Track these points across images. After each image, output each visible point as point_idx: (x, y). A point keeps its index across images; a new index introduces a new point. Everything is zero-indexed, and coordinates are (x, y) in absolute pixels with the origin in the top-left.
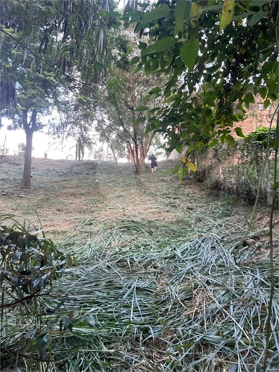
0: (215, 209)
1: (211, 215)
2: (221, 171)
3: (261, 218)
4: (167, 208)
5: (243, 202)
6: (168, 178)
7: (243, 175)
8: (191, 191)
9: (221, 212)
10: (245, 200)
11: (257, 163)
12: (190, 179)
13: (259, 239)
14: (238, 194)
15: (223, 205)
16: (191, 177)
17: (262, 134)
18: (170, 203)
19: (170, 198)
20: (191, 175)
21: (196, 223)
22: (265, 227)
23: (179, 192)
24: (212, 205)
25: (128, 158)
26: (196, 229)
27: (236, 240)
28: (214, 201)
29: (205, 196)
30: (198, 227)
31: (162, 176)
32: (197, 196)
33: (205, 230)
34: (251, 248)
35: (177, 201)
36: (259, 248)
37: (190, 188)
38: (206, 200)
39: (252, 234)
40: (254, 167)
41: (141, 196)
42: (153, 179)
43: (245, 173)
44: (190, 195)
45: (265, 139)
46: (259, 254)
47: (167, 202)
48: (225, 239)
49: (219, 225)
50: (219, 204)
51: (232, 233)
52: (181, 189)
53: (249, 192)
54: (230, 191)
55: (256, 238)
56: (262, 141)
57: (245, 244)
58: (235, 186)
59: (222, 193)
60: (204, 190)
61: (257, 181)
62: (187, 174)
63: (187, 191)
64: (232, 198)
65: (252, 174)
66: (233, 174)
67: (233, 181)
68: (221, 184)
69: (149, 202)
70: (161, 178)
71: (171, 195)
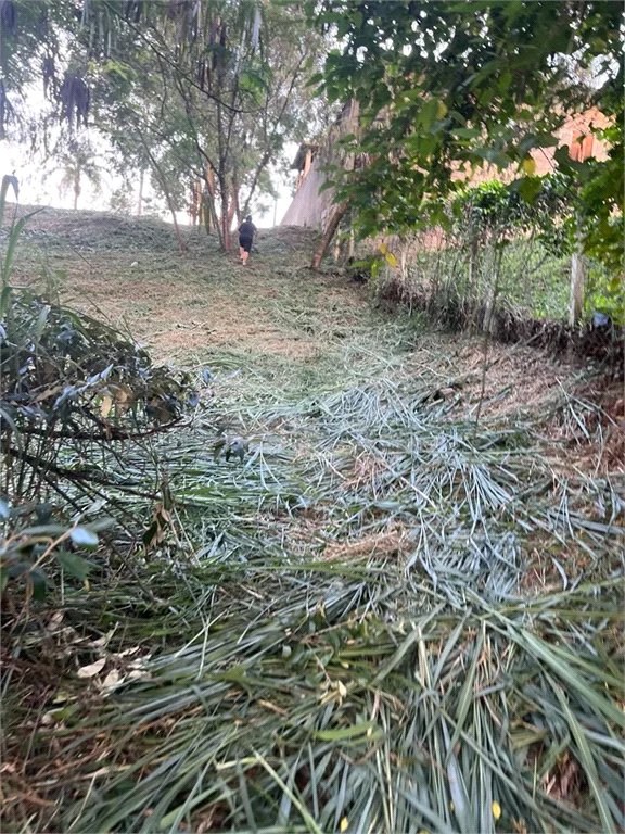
0: (388, 336)
1: (380, 347)
2: (403, 262)
3: (469, 355)
4: (295, 333)
5: (440, 326)
6: (292, 269)
7: (446, 273)
8: (340, 298)
9: (398, 344)
10: (444, 322)
11: (475, 251)
12: (337, 274)
13: (461, 388)
14: (433, 310)
15: (402, 331)
16: (341, 270)
17: (491, 194)
18: (300, 324)
19: (299, 312)
20: (340, 266)
21: (352, 361)
22: (475, 368)
23: (316, 301)
24: (382, 329)
25: (193, 212)
26: (352, 372)
27: (423, 390)
28: (386, 322)
29: (368, 311)
30: (356, 369)
31: (278, 263)
32: (352, 311)
33: (369, 374)
34: (446, 403)
35: (314, 318)
36: (460, 402)
37: (339, 292)
38: (369, 320)
39: (451, 380)
40: (468, 258)
41: (238, 304)
42: (259, 268)
43: (451, 269)
44: (339, 309)
45: (494, 205)
46: (459, 411)
47: (294, 321)
48: (405, 388)
49: (394, 366)
50: (396, 327)
51: (417, 380)
52: (320, 295)
53: (453, 307)
54: (417, 304)
55: (457, 386)
56: (487, 207)
57: (437, 396)
58: (428, 296)
59: (401, 306)
60: (365, 299)
61: (469, 287)
62: (331, 264)
63: (332, 300)
64: (421, 317)
65: (462, 271)
66: (426, 268)
67: (426, 283)
68: (402, 289)
69: (257, 319)
70: (276, 269)
71: (300, 307)
